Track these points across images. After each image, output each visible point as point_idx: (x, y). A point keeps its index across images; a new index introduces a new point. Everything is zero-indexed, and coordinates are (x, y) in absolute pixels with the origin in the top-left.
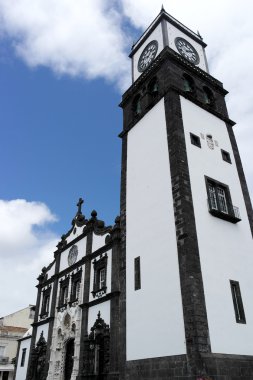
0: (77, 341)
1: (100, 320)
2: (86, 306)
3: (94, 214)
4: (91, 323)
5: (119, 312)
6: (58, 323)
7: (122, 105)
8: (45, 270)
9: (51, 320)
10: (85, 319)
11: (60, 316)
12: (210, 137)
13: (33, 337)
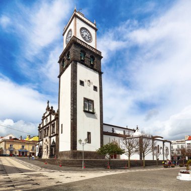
0: (49, 146)
1: (54, 141)
2: (50, 137)
3: (52, 107)
4: (52, 142)
5: (58, 139)
6: (44, 141)
7: (59, 62)
8: (40, 125)
9: (42, 140)
10: (50, 141)
11: (44, 139)
12: (89, 81)
13: (39, 144)
